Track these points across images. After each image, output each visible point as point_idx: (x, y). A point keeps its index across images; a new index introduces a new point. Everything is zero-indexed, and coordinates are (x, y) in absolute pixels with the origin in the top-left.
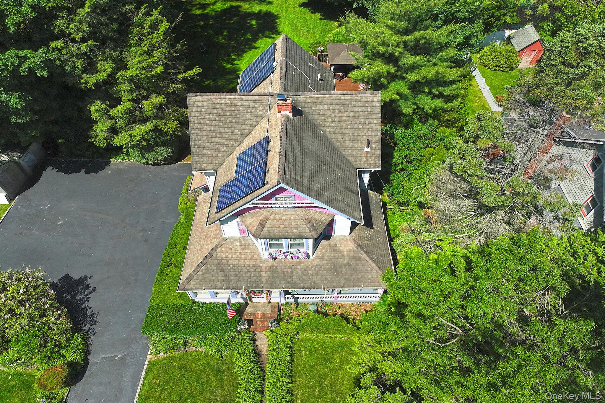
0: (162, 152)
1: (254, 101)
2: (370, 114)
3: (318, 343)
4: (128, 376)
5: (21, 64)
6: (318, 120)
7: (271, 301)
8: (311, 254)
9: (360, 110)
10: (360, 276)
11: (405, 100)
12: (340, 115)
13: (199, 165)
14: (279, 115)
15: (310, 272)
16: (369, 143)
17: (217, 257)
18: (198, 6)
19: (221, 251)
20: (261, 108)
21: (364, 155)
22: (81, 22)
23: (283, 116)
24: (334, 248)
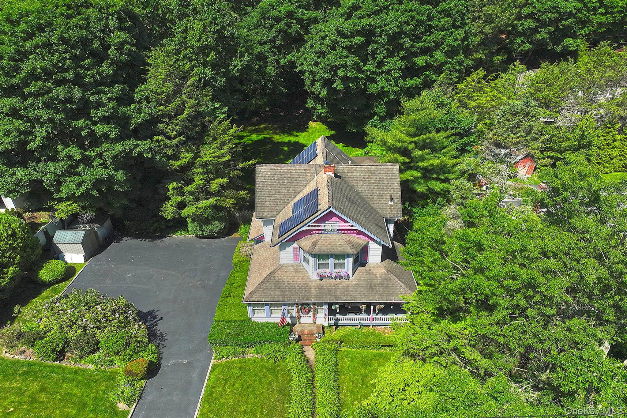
0: (217, 226)
1: (305, 170)
2: (391, 179)
5: (134, 149)
6: (353, 182)
7: (317, 322)
8: (351, 276)
9: (383, 176)
10: (391, 292)
11: (419, 184)
12: (369, 179)
13: (261, 214)
14: (325, 175)
15: (351, 289)
16: (392, 199)
17: (274, 278)
18: (237, 137)
19: (278, 274)
20: (310, 175)
21: (388, 208)
22: (177, 125)
23: (328, 176)
24: (369, 272)
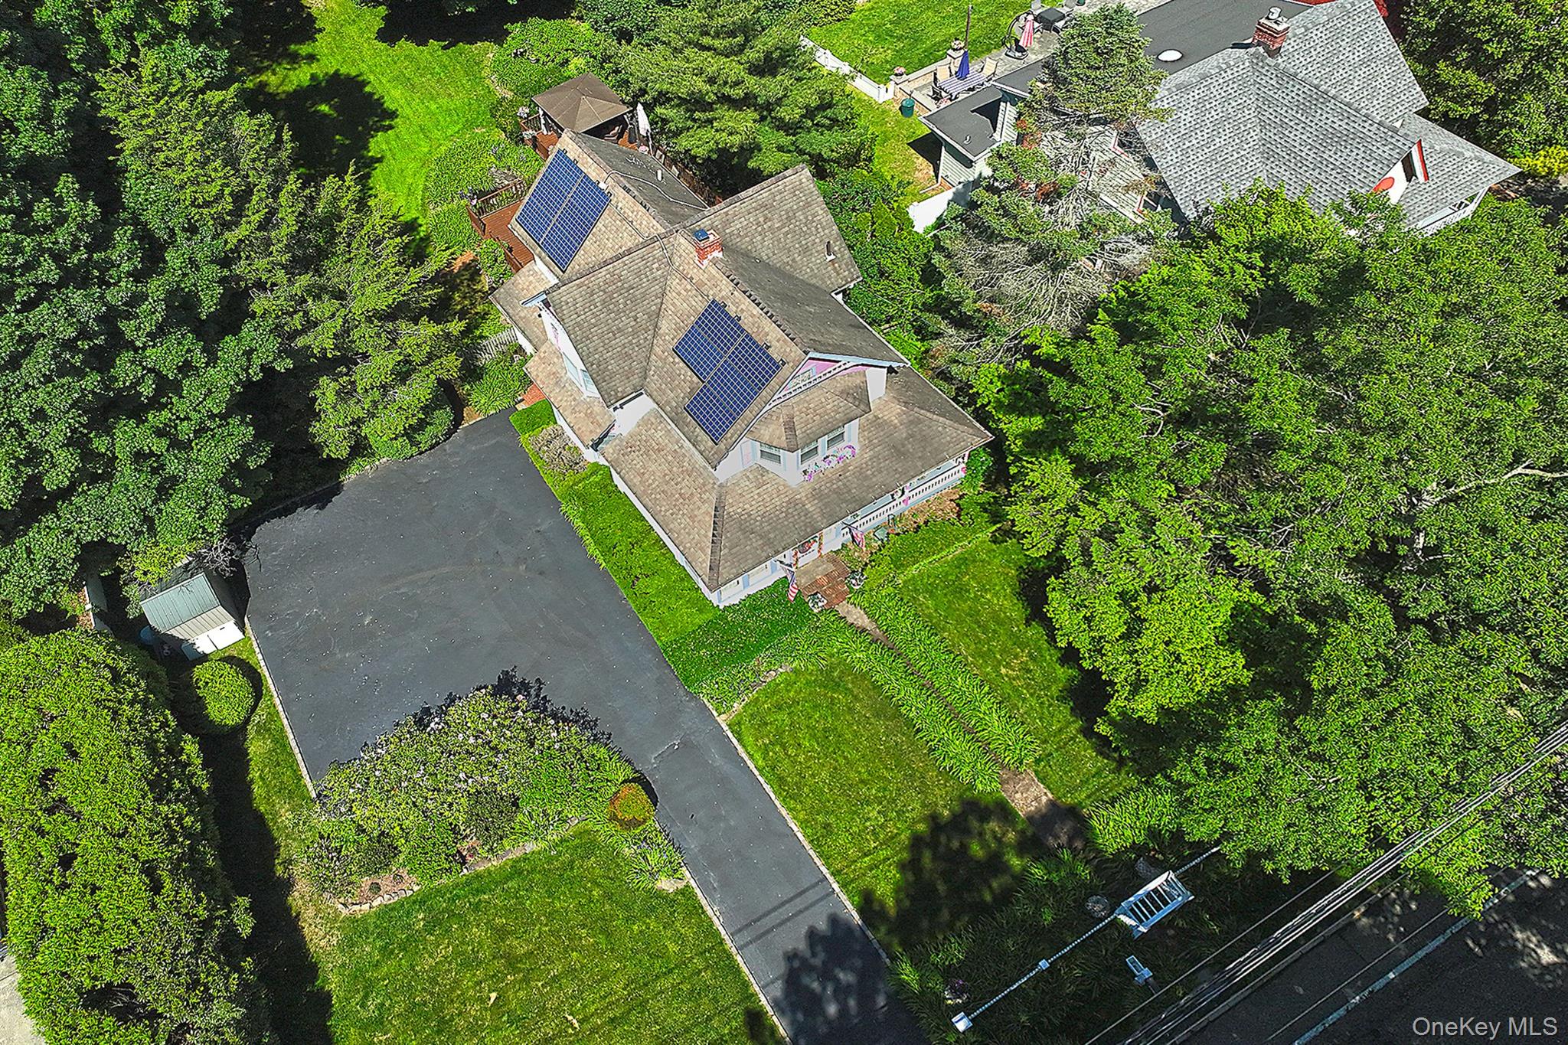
1: (642, 258)
2: (808, 204)
3: (929, 577)
4: (717, 759)
7: (824, 552)
9: (791, 204)
10: (936, 445)
12: (769, 224)
14: (705, 263)
15: (869, 472)
16: (828, 247)
17: (730, 517)
19: (731, 505)
20: (656, 265)
21: (830, 268)
23: (714, 261)
